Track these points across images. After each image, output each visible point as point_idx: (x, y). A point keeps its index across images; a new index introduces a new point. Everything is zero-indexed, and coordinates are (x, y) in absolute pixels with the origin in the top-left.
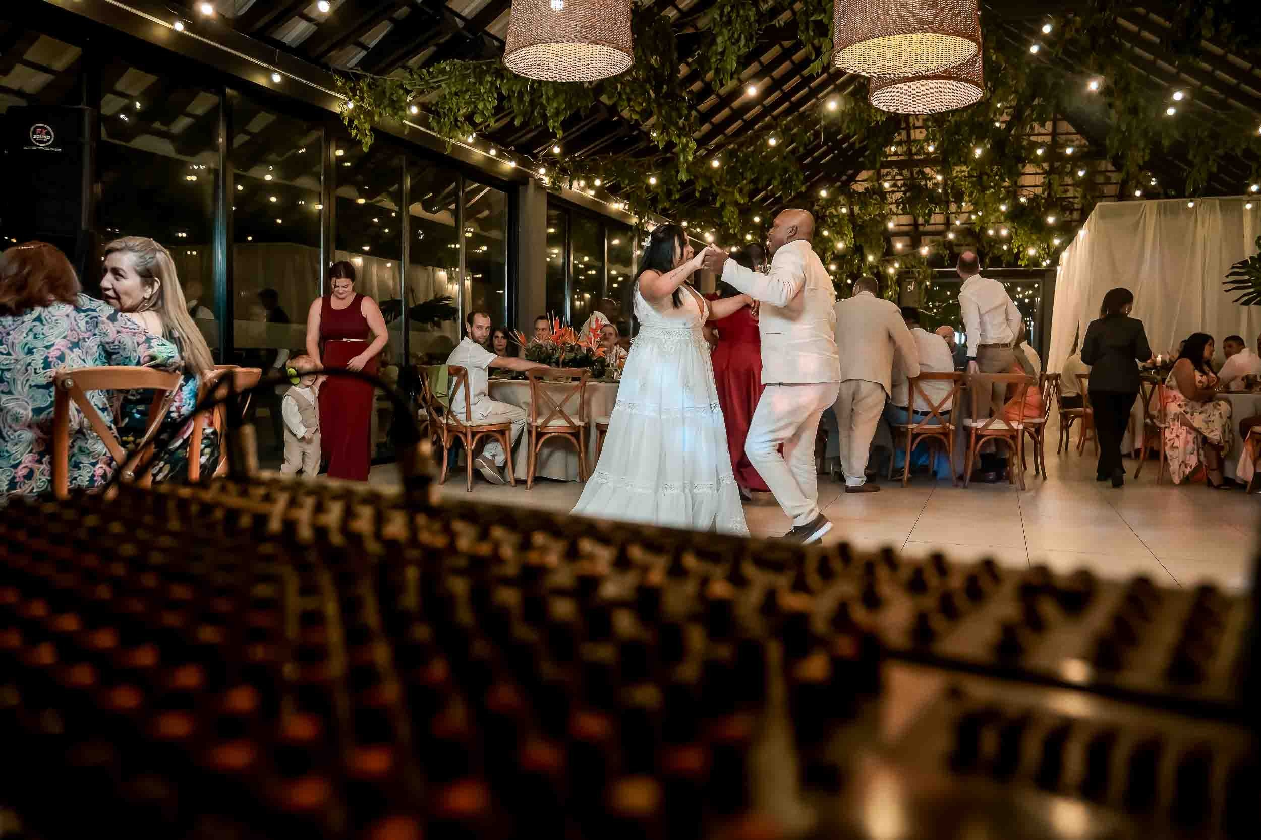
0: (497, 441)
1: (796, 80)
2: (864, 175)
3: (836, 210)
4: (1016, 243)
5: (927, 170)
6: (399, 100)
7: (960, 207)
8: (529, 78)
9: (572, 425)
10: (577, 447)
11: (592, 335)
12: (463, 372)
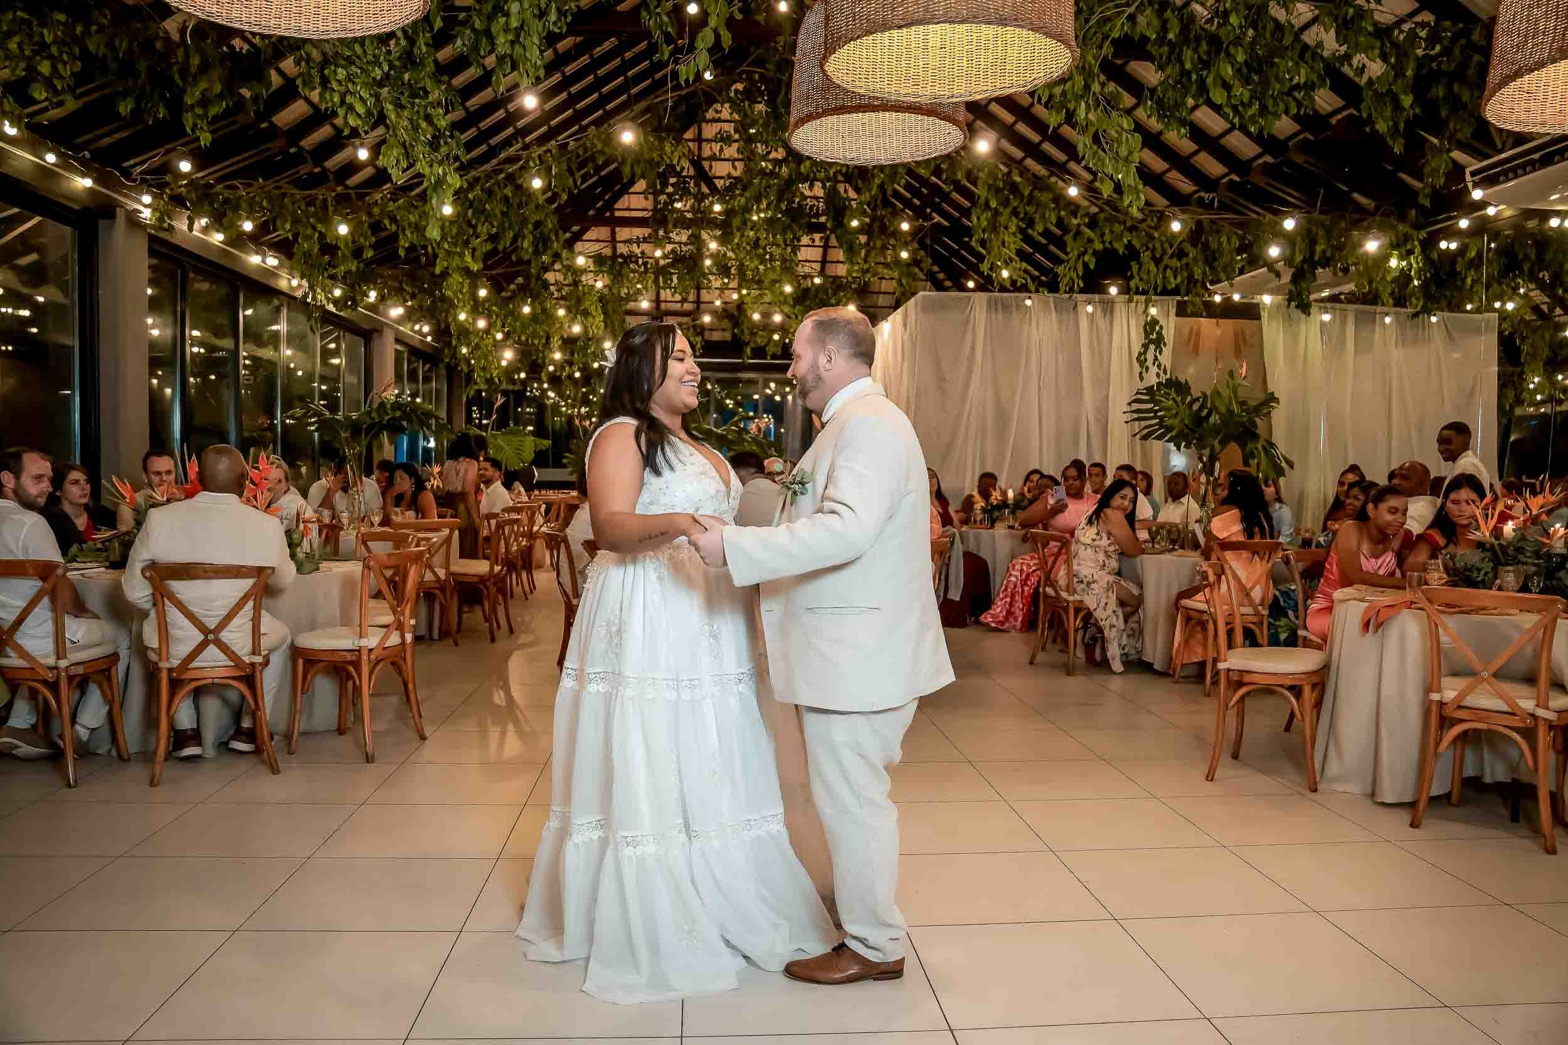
5: (704, 235)
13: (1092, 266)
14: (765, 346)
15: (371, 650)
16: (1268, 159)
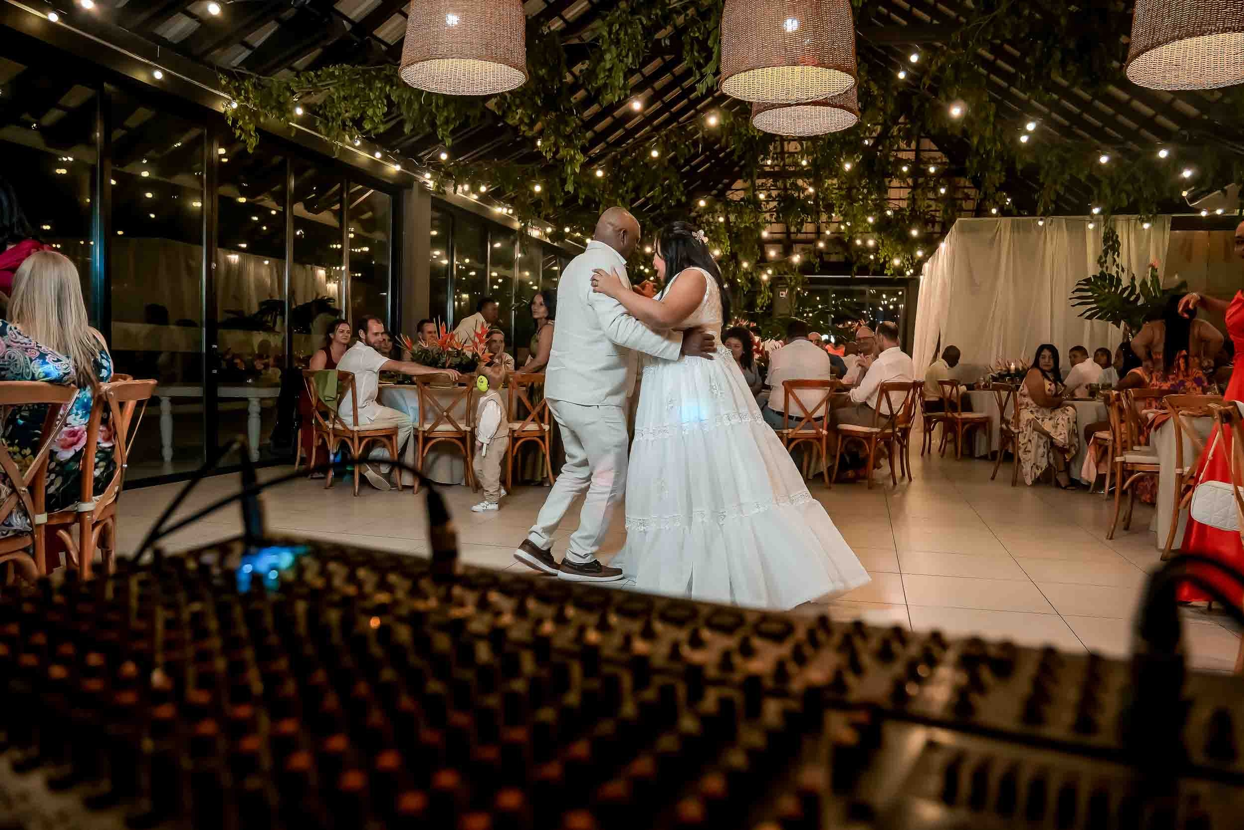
0: (384, 446)
1: (677, 91)
2: (739, 184)
3: (713, 218)
4: (882, 254)
5: (800, 182)
6: (285, 103)
7: (830, 217)
8: (423, 91)
9: (459, 430)
10: (464, 451)
11: (477, 340)
12: (350, 377)
14: (866, 265)
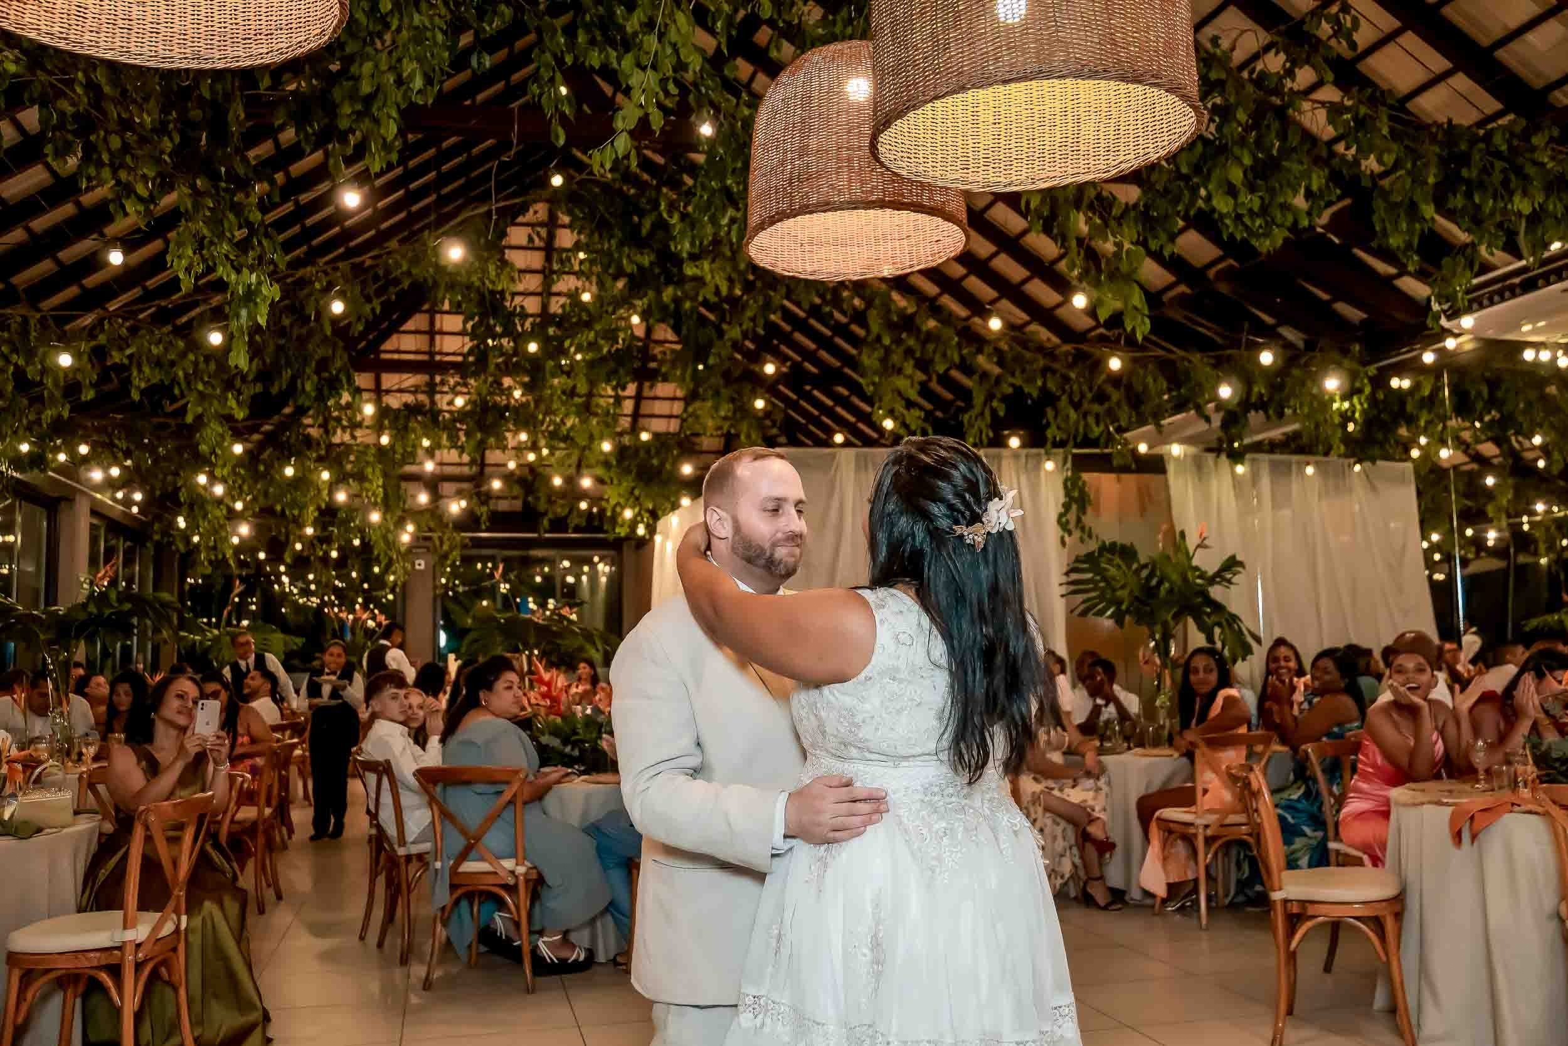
5: (507, 382)
13: (1002, 414)
14: (566, 517)
15: (138, 946)
16: (1182, 288)
